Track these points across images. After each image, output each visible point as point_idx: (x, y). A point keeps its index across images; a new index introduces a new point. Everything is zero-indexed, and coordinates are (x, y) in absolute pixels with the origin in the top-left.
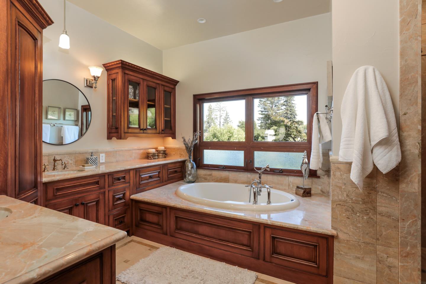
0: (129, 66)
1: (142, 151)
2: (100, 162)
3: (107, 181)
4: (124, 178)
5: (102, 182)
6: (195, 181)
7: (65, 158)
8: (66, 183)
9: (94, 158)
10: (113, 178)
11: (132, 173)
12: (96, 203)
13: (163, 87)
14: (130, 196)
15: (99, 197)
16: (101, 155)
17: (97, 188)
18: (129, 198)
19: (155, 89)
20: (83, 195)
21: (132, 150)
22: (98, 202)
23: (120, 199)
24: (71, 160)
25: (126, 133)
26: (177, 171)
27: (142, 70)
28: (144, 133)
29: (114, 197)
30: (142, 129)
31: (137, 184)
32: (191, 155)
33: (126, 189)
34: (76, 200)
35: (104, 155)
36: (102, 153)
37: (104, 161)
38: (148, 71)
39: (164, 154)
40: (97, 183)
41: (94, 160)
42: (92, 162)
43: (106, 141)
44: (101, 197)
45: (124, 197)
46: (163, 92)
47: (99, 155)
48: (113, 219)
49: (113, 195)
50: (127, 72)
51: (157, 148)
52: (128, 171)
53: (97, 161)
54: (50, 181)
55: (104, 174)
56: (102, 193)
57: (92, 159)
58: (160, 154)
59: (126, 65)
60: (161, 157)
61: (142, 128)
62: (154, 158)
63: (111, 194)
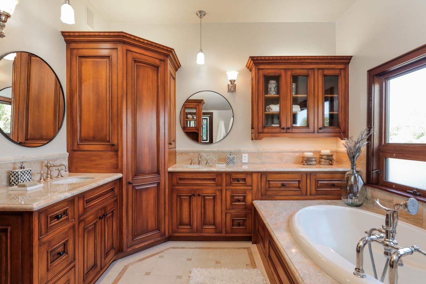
0: (261, 60)
1: (297, 154)
2: (243, 162)
3: (224, 180)
4: (244, 180)
5: (218, 179)
6: (362, 204)
7: (211, 156)
8: (186, 175)
9: (231, 157)
10: (231, 178)
11: (255, 176)
12: (213, 198)
13: (320, 71)
14: (253, 200)
15: (216, 193)
16: (243, 155)
17: (214, 185)
18: (251, 203)
19: (307, 76)
20: (200, 188)
21: (283, 152)
22: (214, 198)
23: (239, 201)
24: (215, 157)
25: (261, 133)
26: (334, 185)
27: (281, 59)
28: (286, 133)
29: (232, 197)
30: (283, 129)
31: (262, 190)
32: (353, 163)
33: (248, 192)
34: (194, 190)
35: (247, 155)
36: (245, 153)
37: (246, 161)
38: (290, 58)
39: (327, 159)
40: (214, 179)
41: (231, 159)
42: (229, 160)
43: (251, 141)
44: (218, 194)
45: (244, 200)
46: (320, 78)
47: (242, 155)
48: (231, 219)
49: (231, 195)
50: (262, 67)
51: (320, 152)
52: (251, 173)
53: (234, 160)
54: (173, 171)
55: (221, 173)
56: (218, 190)
57: (230, 158)
58: (322, 160)
59: (258, 60)
60: (323, 163)
61: (282, 127)
62: (309, 163)
63: (229, 194)
